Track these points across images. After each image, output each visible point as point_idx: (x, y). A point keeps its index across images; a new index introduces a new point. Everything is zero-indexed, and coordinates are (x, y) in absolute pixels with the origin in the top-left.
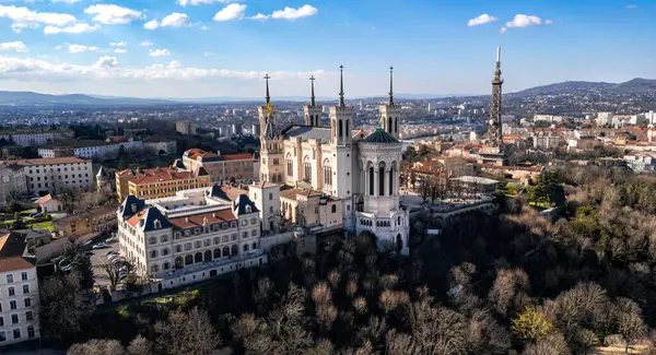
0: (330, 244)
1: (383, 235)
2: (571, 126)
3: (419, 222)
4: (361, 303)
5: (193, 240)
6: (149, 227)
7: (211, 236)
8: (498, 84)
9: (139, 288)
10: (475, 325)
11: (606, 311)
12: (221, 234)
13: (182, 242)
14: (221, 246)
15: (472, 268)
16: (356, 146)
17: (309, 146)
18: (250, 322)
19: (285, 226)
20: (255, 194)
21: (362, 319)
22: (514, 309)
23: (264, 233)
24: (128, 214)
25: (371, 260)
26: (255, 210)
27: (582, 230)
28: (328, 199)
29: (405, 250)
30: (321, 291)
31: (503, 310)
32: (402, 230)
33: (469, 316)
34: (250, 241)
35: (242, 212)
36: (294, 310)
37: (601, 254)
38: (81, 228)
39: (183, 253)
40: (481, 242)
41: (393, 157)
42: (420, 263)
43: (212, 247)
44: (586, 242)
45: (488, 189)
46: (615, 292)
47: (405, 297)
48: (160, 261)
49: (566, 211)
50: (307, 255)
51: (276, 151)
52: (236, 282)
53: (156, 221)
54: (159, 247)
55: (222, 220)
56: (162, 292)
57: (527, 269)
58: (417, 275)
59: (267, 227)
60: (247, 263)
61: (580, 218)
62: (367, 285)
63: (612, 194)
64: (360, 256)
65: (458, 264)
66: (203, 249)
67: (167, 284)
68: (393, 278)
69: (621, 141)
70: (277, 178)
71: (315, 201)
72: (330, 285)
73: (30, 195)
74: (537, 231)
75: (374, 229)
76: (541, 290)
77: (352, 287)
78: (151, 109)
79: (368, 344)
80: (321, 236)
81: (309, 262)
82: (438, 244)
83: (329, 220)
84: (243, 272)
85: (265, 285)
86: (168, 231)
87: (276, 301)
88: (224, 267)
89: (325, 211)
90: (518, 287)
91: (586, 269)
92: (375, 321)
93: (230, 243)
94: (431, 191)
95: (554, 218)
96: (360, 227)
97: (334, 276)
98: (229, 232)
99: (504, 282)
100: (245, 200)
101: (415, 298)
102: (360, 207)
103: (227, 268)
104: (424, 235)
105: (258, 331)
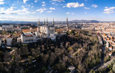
0: (45, 40)
1: (52, 39)
2: (76, 25)
3: (57, 37)
4: (48, 48)
5: (28, 38)
6: (23, 36)
7: (30, 38)
8: (67, 20)
9: (21, 43)
10: (63, 50)
11: (78, 46)
12: (31, 38)
13: (27, 38)
14: (31, 39)
15: (63, 43)
16: (49, 27)
17: (43, 27)
18: (33, 49)
19: (39, 37)
20: (36, 33)
21: (48, 50)
22: (68, 47)
23: (37, 38)
24: (22, 34)
25: (50, 42)
26: (36, 35)
27: (76, 36)
28: (45, 34)
29: (55, 41)
30: (43, 46)
31: (67, 48)
32: (55, 38)
33: (62, 49)
34: (35, 39)
35: (34, 35)
36: (39, 48)
37: (78, 39)
38: (18, 35)
39: (27, 39)
40: (65, 39)
41: (53, 28)
42: (57, 42)
43: (30, 39)
44: (76, 38)
45: (66, 32)
46: (79, 43)
47: (54, 47)
48: (24, 40)
49: (74, 34)
50: (42, 41)
51: (39, 28)
52: (32, 44)
53: (24, 35)
54: (24, 38)
55: (31, 36)
56: (24, 44)
57: (70, 42)
58: (56, 44)
59: (37, 37)
60: (34, 42)
61: (76, 35)
62: (49, 45)
63: (79, 32)
64: (49, 41)
65: (62, 42)
66: (29, 39)
67: (24, 43)
68: (53, 44)
69: (81, 26)
70: (39, 31)
71: (43, 34)
72: (44, 45)
73: (15, 31)
74: (71, 37)
75: (51, 38)
76: (71, 44)
77: (47, 46)
78: (29, 22)
79: (48, 54)
80: (44, 39)
81: (42, 42)
82: (59, 40)
83: (45, 37)
84: (33, 43)
85: (36, 45)
86: (25, 37)
87: (37, 47)
88: (31, 42)
89: (45, 35)
90: (69, 44)
91: (76, 41)
92: (49, 51)
93: (32, 39)
94: (59, 33)
95: (73, 35)
96: (49, 38)
97: (45, 44)
98: (32, 38)
99: (67, 44)
100: (34, 34)
101: (55, 47)
102: (49, 35)
103: (32, 42)
104: (58, 39)
105: (34, 51)
